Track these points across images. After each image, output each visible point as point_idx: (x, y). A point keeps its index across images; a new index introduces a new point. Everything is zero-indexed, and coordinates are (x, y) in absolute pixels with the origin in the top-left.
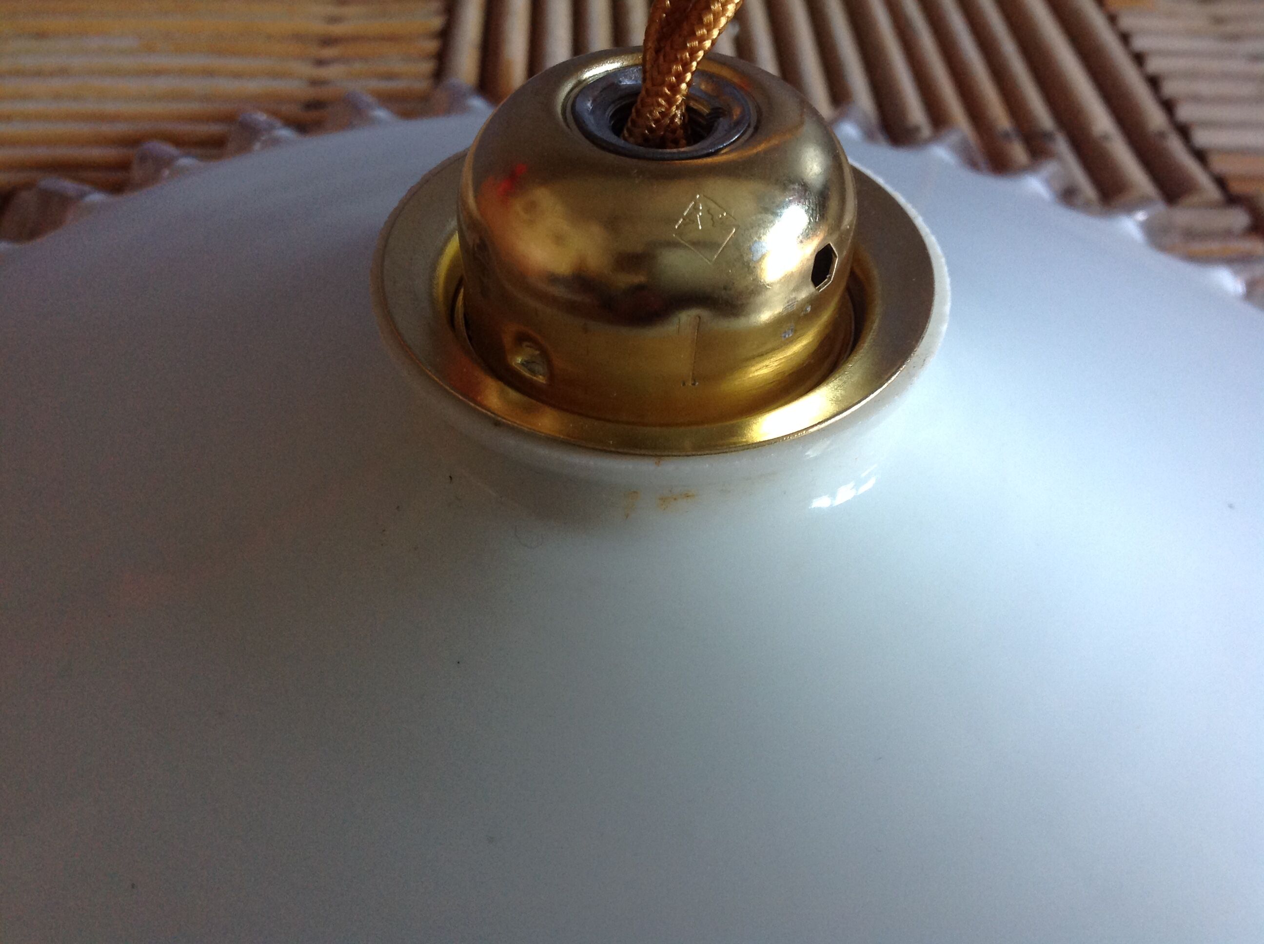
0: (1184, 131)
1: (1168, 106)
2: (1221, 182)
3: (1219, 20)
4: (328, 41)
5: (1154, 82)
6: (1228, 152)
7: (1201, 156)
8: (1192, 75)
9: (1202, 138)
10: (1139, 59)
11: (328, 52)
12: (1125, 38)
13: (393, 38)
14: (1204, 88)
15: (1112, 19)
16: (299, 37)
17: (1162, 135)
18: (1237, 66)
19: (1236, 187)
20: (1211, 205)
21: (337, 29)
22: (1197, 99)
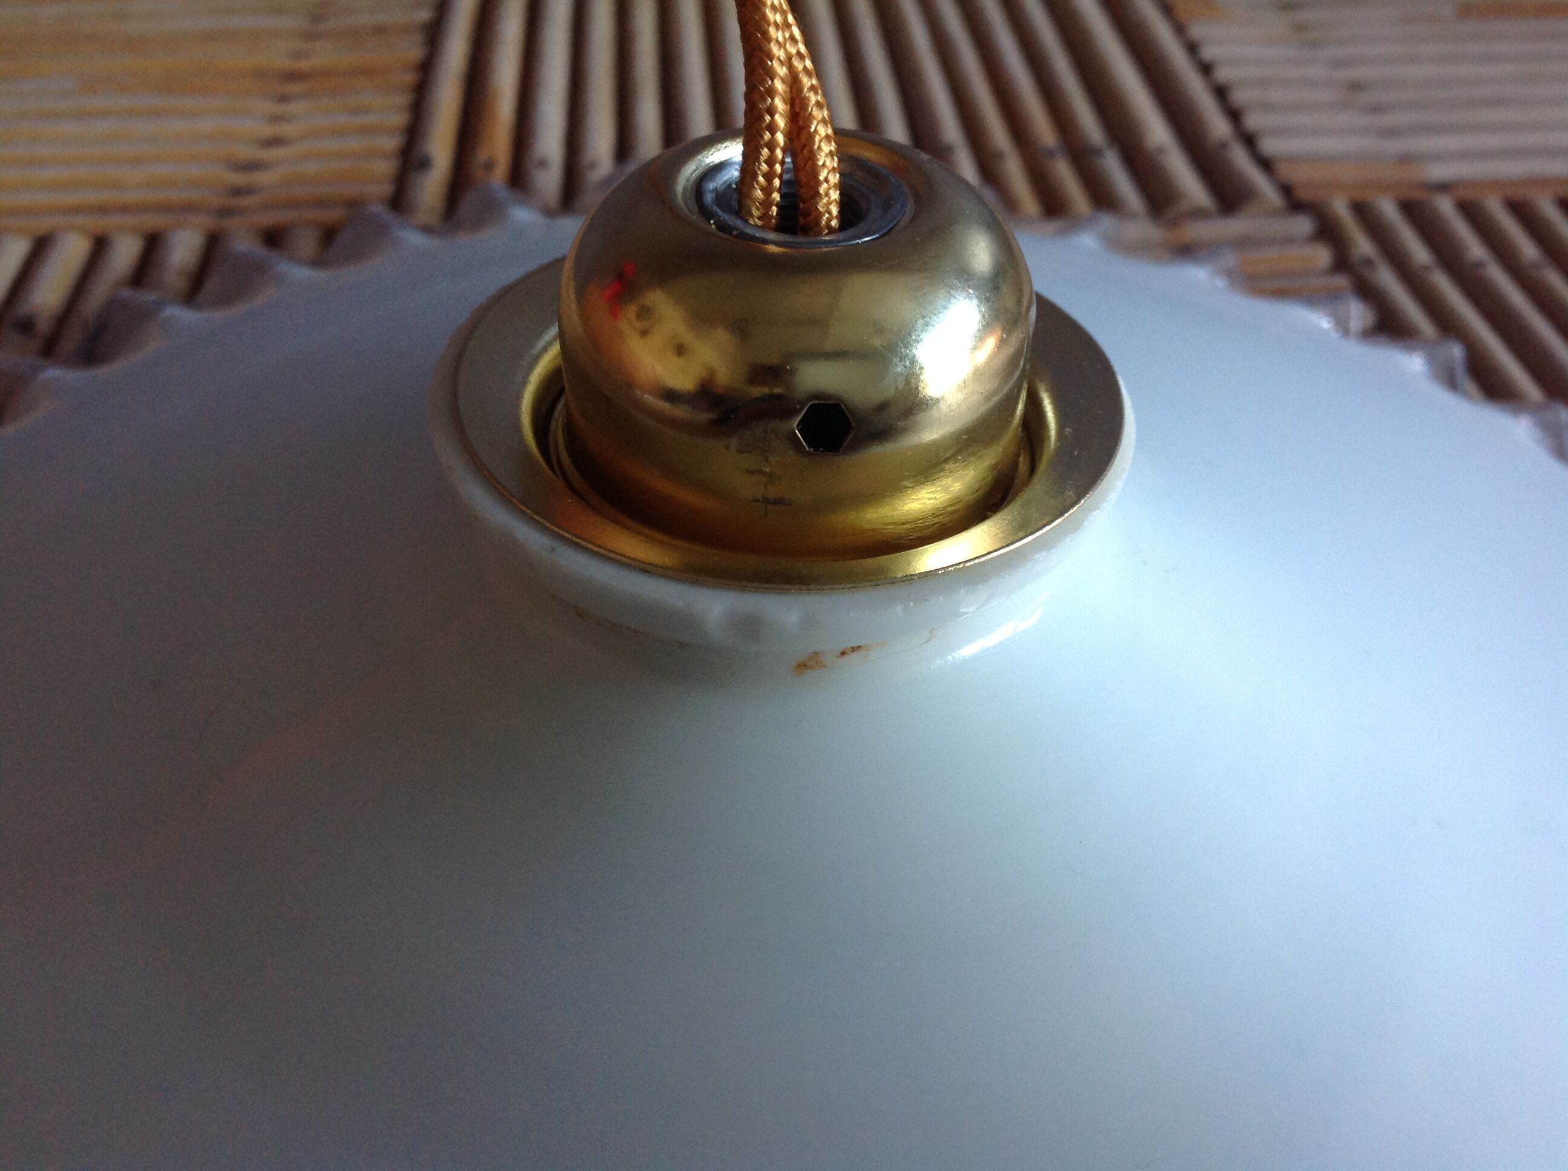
0: (1249, 140)
1: (1234, 115)
2: (1287, 190)
3: (1300, 28)
4: (292, 76)
5: (1221, 93)
6: (1294, 160)
7: (1266, 164)
8: (1264, 83)
9: (1269, 146)
10: (1206, 69)
11: (293, 88)
12: (1192, 48)
13: (365, 72)
14: (1276, 95)
15: (1180, 29)
16: (261, 74)
17: (1224, 146)
18: (1315, 72)
19: (1302, 194)
20: (1275, 213)
21: (303, 65)
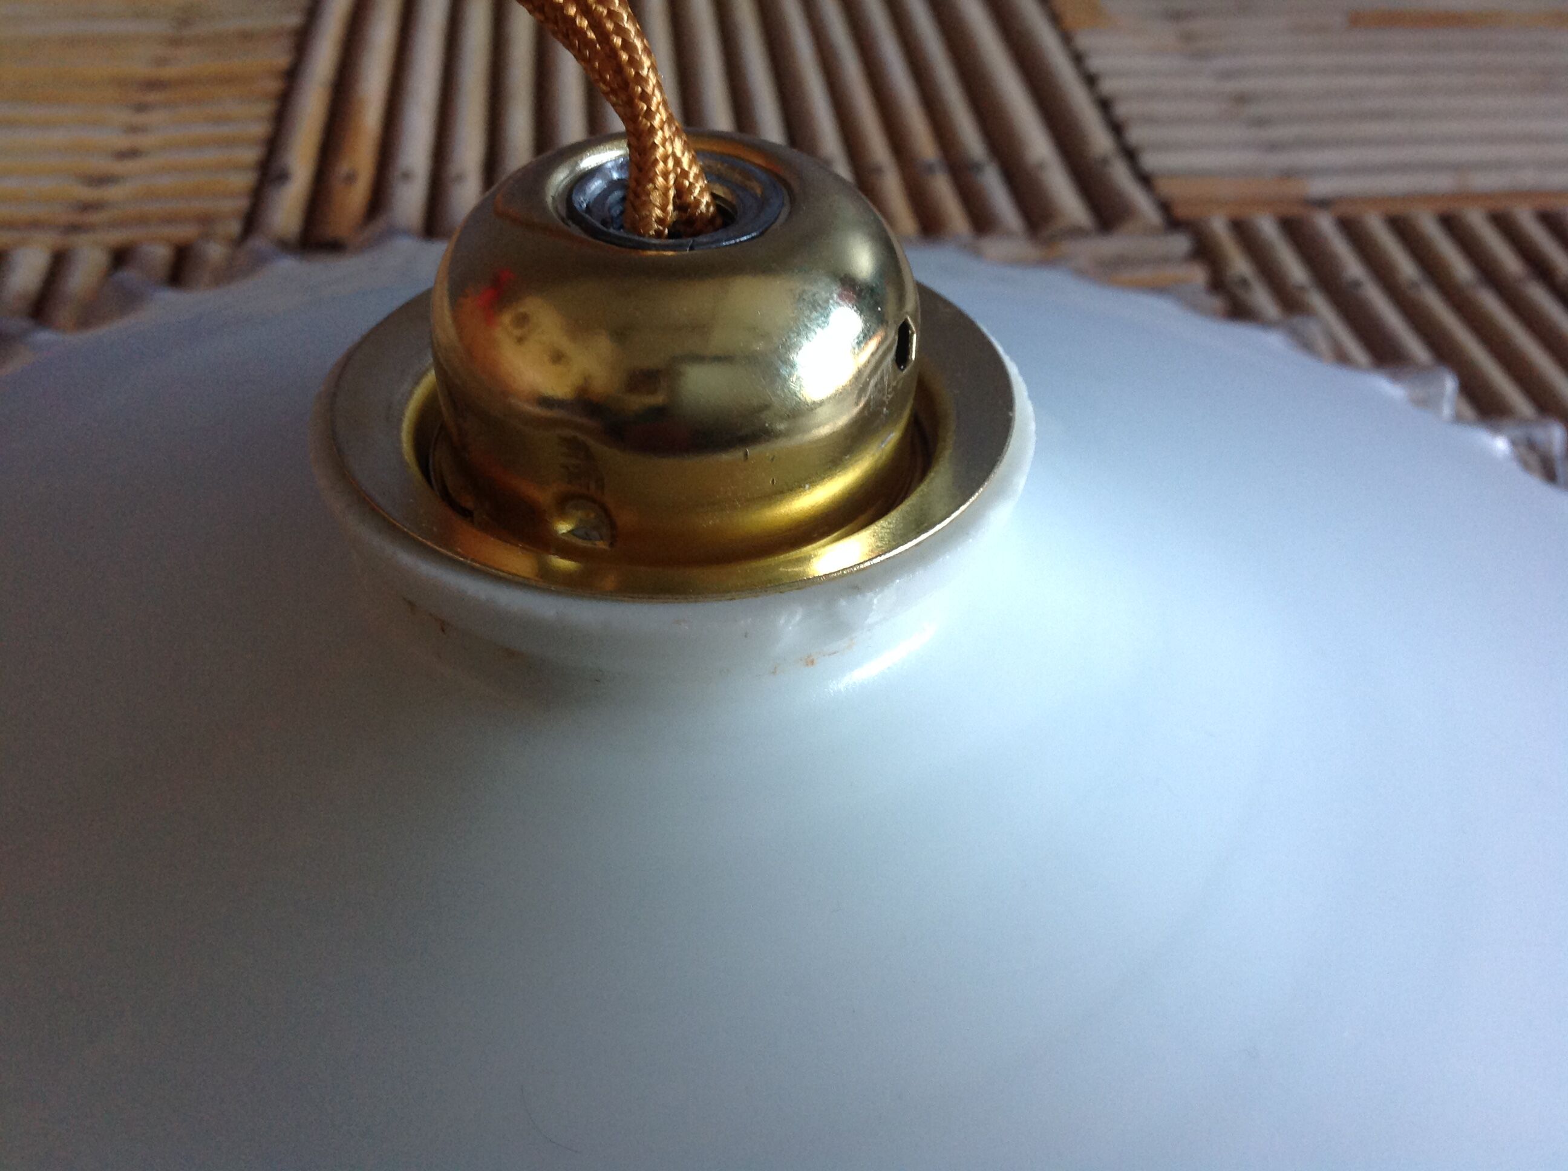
0: (1130, 155)
1: (1117, 128)
2: (1165, 207)
3: (1190, 37)
4: (153, 84)
5: (1105, 105)
6: (1173, 175)
7: (1145, 180)
9: (1151, 161)
10: (1090, 80)
11: (152, 97)
12: (1078, 59)
13: (228, 80)
15: (1067, 39)
16: (121, 83)
17: (1105, 161)
18: (1203, 83)
19: (1181, 212)
20: (1150, 231)
21: (169, 72)
22: (1150, 120)
